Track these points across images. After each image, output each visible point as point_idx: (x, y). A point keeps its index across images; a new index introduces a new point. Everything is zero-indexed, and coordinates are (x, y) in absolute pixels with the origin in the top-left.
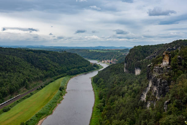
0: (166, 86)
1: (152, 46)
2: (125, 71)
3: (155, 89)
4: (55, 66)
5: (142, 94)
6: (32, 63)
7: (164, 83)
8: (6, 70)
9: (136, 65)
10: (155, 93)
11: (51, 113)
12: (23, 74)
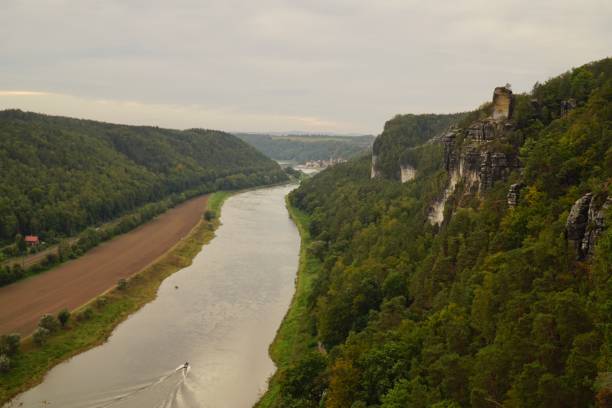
0: (503, 167)
1: (440, 117)
2: (373, 176)
3: (474, 178)
4: (189, 166)
5: (431, 209)
6: (130, 155)
7: (497, 159)
8: (64, 163)
9: (403, 158)
10: (475, 189)
11: (190, 264)
12: (108, 176)
